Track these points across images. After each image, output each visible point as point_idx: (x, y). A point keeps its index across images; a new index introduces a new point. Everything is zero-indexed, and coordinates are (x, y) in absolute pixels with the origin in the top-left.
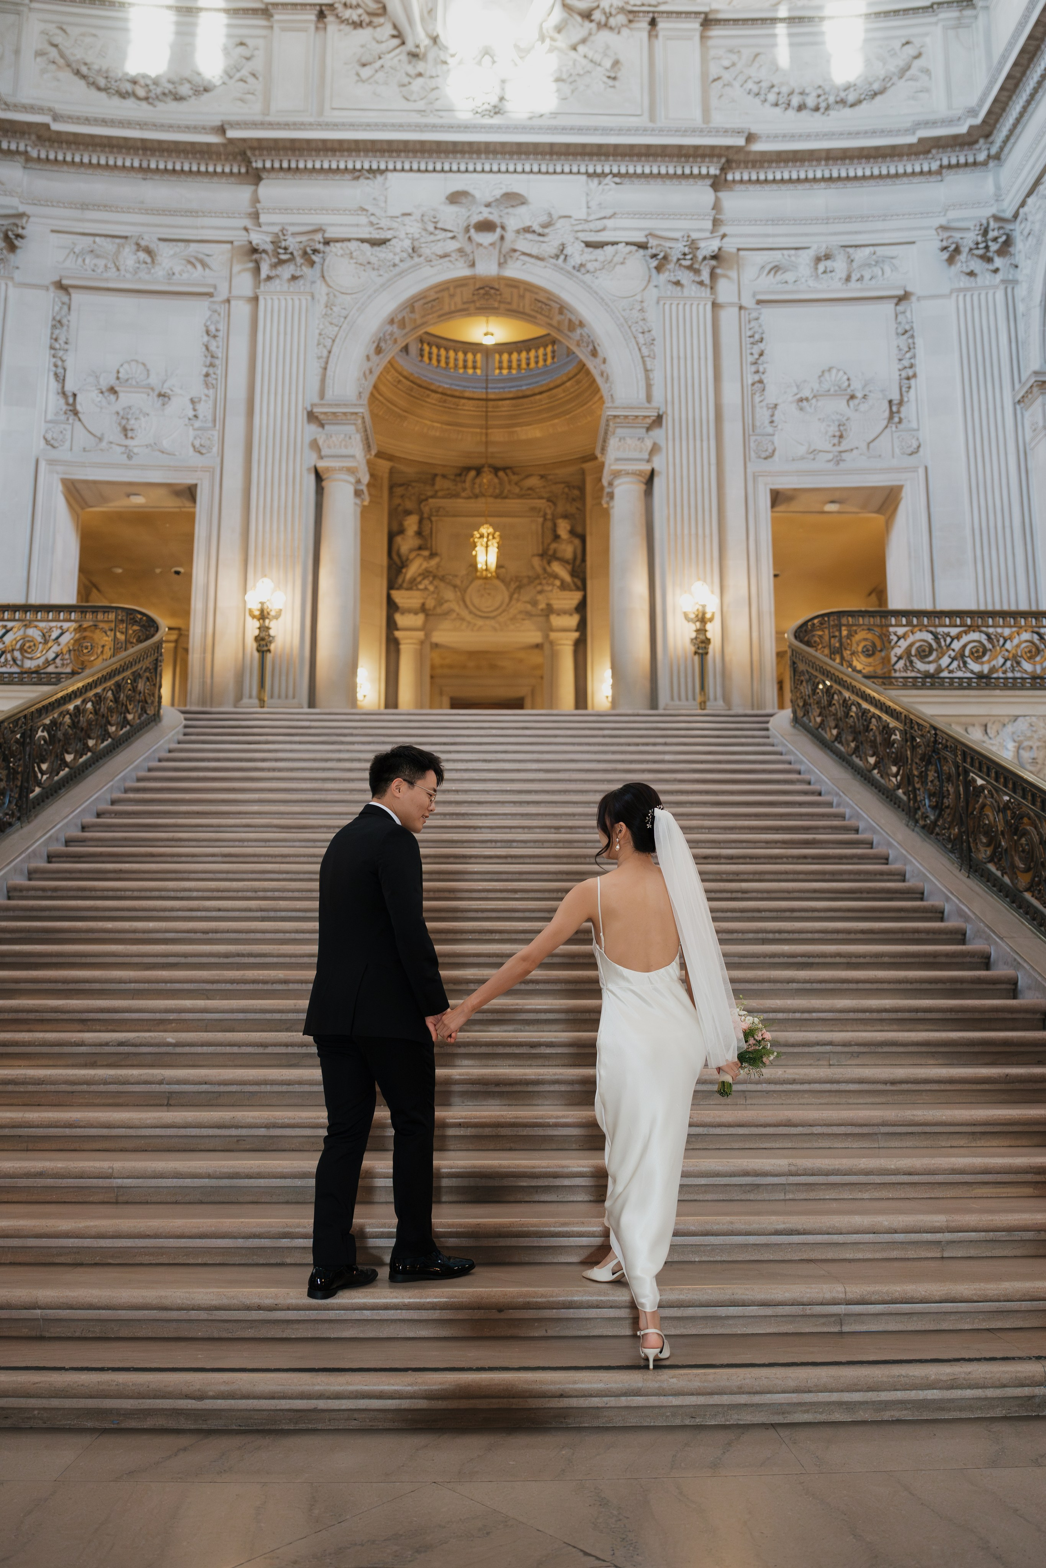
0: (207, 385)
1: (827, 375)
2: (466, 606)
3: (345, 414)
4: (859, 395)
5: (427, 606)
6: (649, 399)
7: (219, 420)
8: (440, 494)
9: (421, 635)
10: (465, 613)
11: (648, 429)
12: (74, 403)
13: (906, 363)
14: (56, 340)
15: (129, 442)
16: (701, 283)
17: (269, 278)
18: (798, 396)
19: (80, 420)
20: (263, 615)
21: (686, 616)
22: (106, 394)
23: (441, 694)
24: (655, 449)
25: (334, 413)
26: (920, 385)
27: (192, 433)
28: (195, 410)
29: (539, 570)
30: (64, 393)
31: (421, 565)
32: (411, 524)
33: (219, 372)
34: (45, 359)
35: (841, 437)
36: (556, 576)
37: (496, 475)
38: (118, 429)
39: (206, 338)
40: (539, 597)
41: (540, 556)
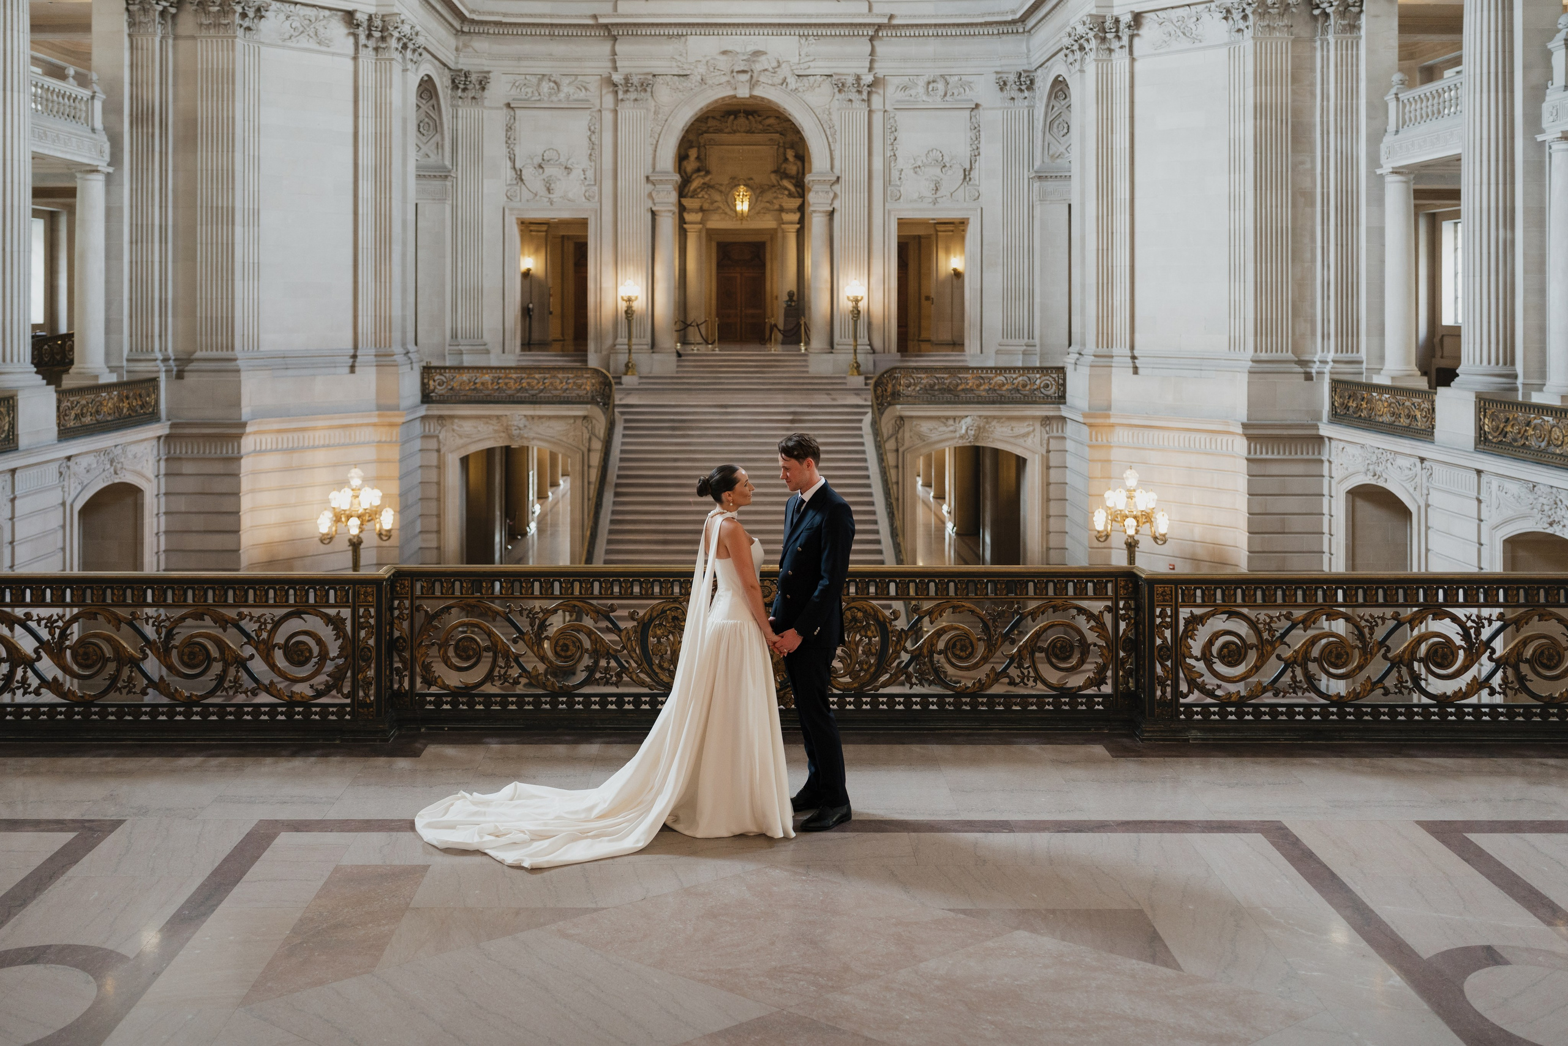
0: (590, 160)
1: (931, 152)
3: (667, 180)
4: (948, 165)
5: (704, 207)
6: (832, 168)
7: (598, 181)
8: (711, 130)
9: (699, 225)
10: (727, 210)
11: (831, 186)
12: (521, 175)
13: (974, 146)
14: (509, 138)
15: (551, 196)
16: (863, 100)
17: (622, 100)
18: (915, 165)
19: (524, 184)
20: (629, 300)
21: (848, 297)
22: (537, 169)
24: (835, 196)
25: (660, 179)
26: (981, 159)
28: (584, 175)
29: (775, 182)
30: (514, 168)
31: (699, 181)
32: (693, 153)
33: (597, 153)
34: (504, 150)
35: (937, 189)
36: (785, 188)
37: (748, 119)
38: (544, 189)
39: (589, 133)
40: (774, 201)
41: (776, 172)
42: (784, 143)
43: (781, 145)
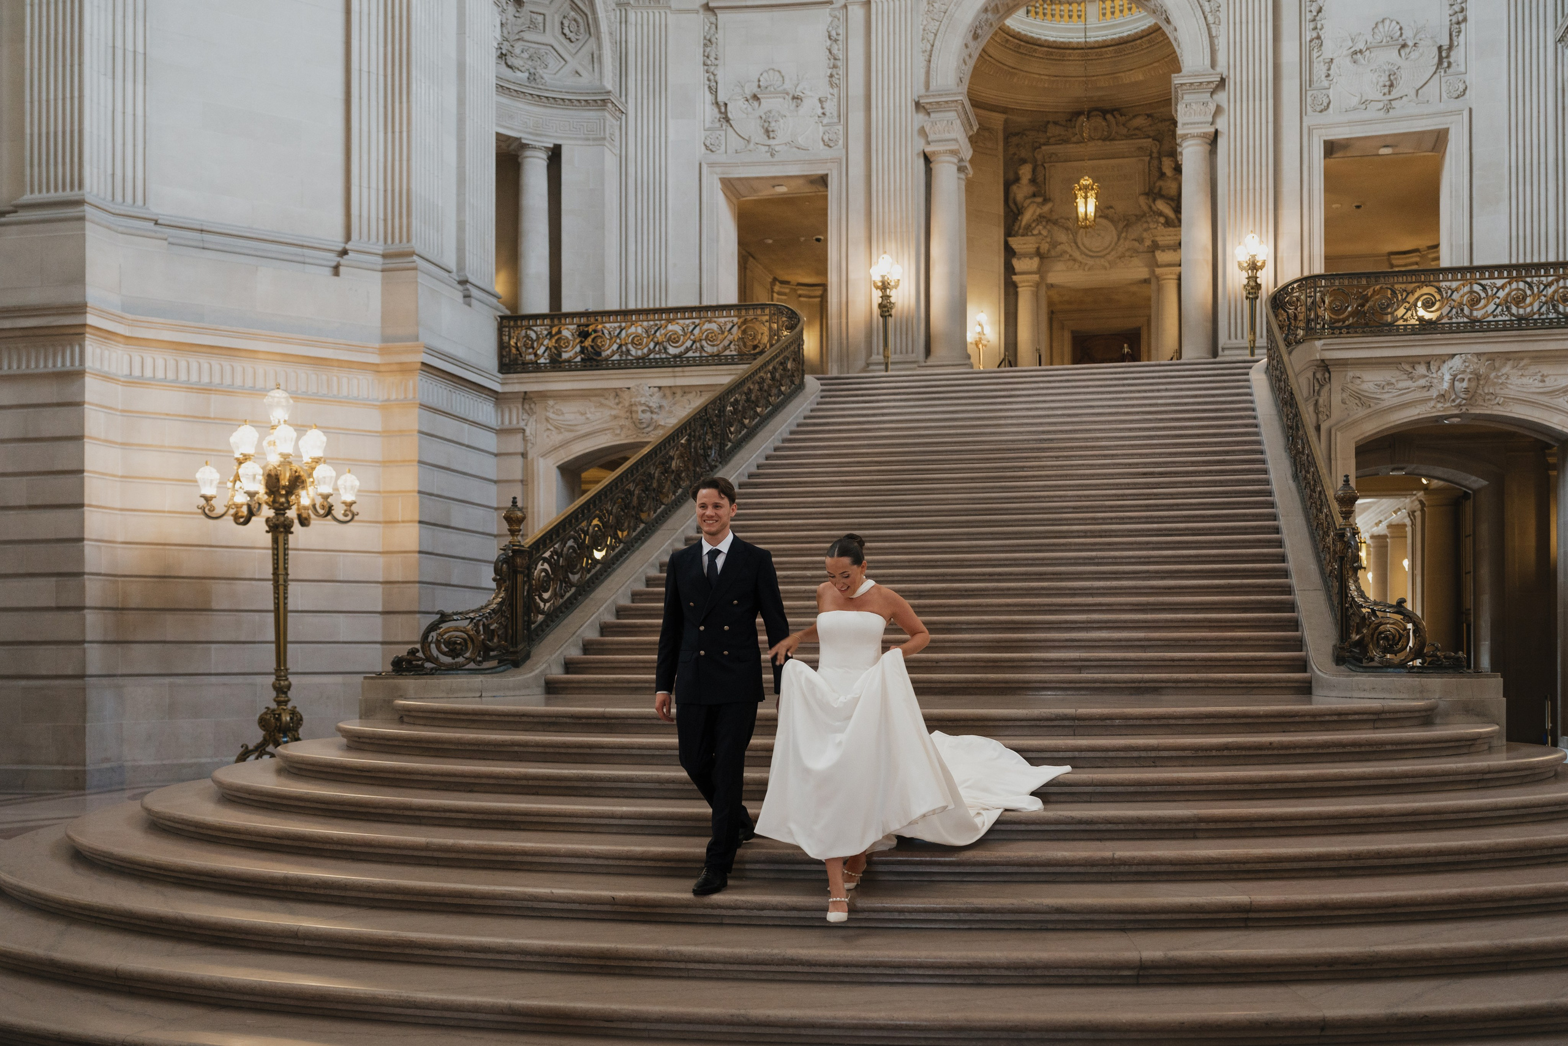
0: (831, 85)
1: (1380, 26)
2: (1078, 247)
3: (946, 102)
4: (1410, 44)
5: (1042, 251)
6: (1213, 65)
7: (843, 117)
8: (1052, 140)
9: (1036, 277)
10: (1077, 255)
11: (1212, 93)
12: (726, 112)
13: (1457, 8)
14: (708, 57)
15: (771, 142)
18: (1353, 50)
19: (731, 126)
20: (884, 286)
21: (1240, 264)
22: (750, 101)
24: (1219, 110)
25: (938, 103)
26: (1470, 29)
27: (821, 129)
28: (823, 108)
29: (1145, 208)
30: (717, 103)
31: (1035, 212)
32: (1026, 172)
33: (841, 72)
34: (701, 74)
35: (1391, 85)
36: (1161, 214)
37: (1105, 119)
38: (762, 131)
39: (829, 42)
40: (1145, 235)
41: (1147, 194)
42: (1159, 153)
43: (1155, 155)
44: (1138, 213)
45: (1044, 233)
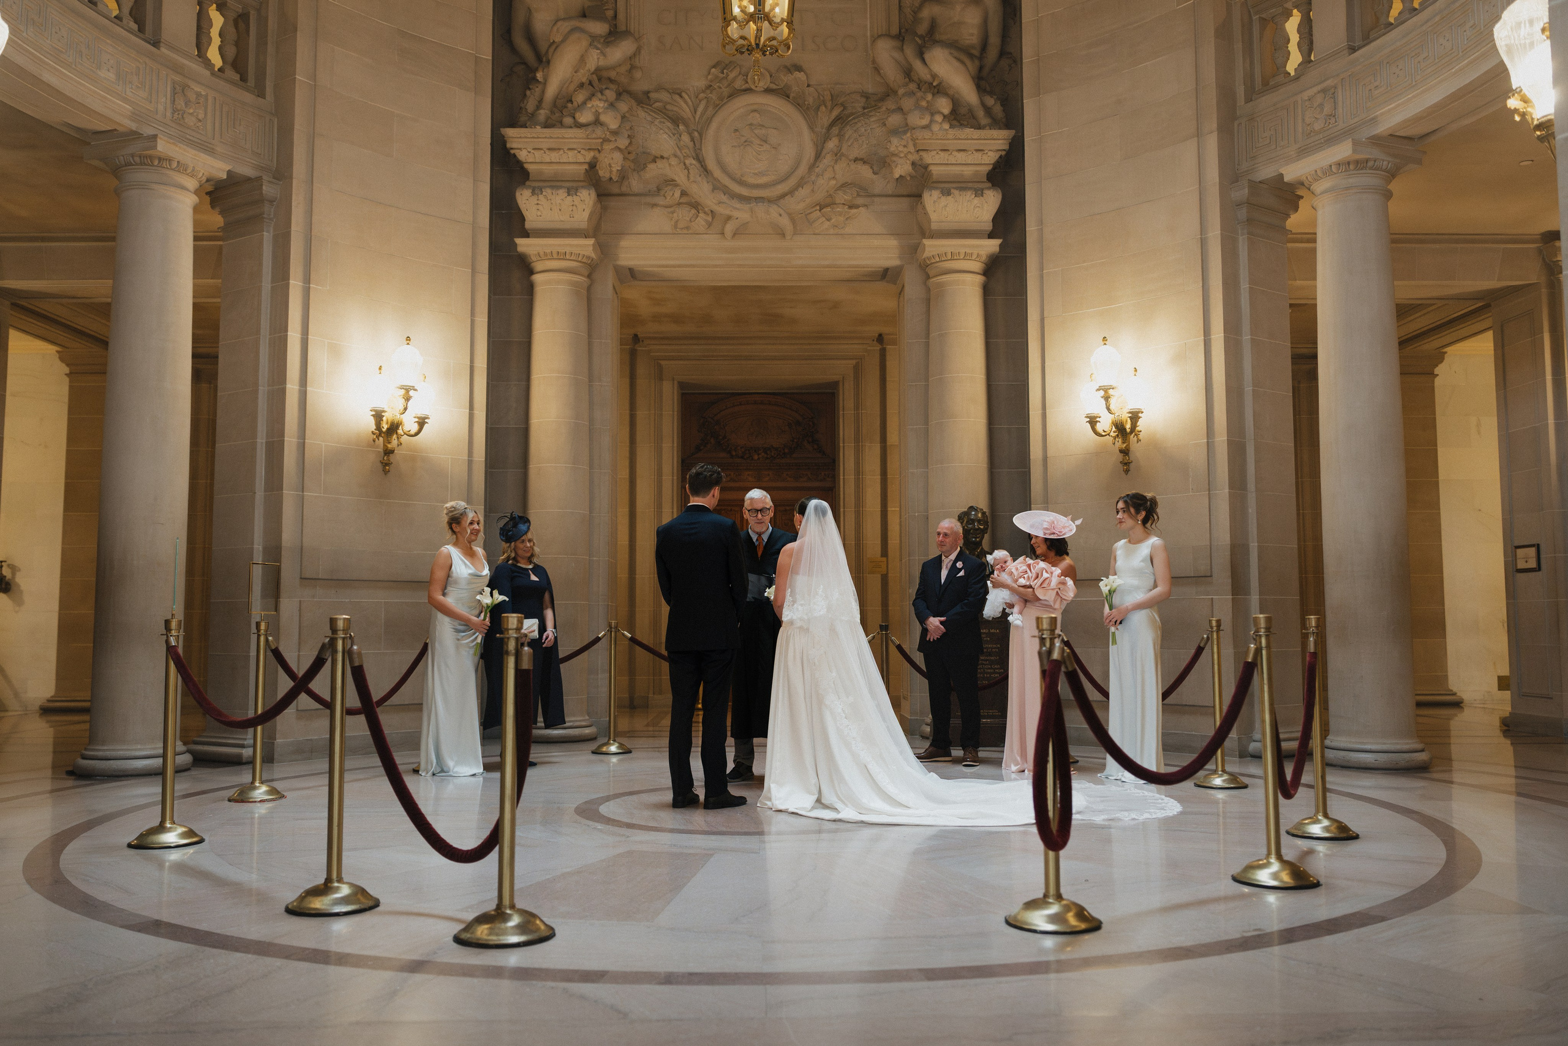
2: (706, 170)
5: (603, 173)
9: (585, 247)
10: (701, 190)
23: (660, 375)
29: (892, 73)
31: (582, 60)
36: (938, 89)
40: (896, 145)
41: (900, 37)
44: (870, 88)
45: (611, 120)
